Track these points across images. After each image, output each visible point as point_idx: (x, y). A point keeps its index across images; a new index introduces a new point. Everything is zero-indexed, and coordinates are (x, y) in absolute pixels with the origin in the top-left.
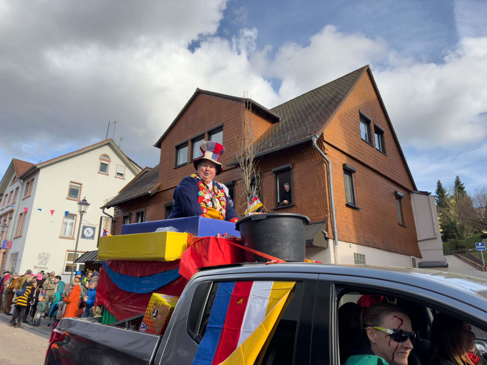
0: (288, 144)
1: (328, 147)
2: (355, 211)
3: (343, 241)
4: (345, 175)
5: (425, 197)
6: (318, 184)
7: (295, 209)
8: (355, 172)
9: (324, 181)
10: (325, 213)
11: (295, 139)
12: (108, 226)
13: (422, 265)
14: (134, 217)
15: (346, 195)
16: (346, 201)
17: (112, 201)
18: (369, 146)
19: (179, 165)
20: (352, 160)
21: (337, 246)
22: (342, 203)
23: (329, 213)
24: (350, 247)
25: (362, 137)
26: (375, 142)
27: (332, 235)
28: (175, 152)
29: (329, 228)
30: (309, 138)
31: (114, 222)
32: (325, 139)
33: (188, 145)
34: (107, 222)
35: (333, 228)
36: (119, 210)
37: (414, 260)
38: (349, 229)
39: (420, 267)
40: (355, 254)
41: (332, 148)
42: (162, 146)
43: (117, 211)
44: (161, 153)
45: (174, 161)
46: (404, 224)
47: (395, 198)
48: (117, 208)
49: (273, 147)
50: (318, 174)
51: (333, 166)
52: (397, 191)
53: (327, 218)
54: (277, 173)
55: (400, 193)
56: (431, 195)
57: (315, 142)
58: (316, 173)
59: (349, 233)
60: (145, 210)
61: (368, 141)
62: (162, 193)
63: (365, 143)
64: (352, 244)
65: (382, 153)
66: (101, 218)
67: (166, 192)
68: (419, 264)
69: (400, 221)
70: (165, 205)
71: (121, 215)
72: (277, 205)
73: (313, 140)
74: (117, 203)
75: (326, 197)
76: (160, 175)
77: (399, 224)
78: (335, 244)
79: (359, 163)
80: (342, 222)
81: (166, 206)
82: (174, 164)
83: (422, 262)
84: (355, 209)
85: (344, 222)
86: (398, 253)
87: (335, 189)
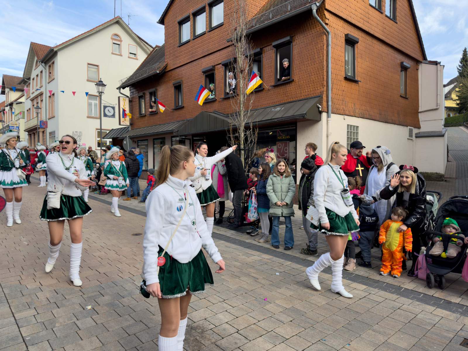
0: (288, 14)
1: (330, 16)
2: (354, 84)
3: (337, 114)
4: (347, 46)
5: (433, 67)
6: (316, 57)
7: (293, 84)
8: (358, 42)
9: (323, 54)
10: (321, 87)
11: (295, 8)
12: (125, 105)
13: (419, 135)
14: (148, 96)
15: (345, 67)
16: (346, 74)
17: (126, 81)
18: (377, 12)
19: (183, 43)
20: (357, 29)
21: (329, 119)
22: (340, 76)
23: (325, 88)
24: (344, 119)
25: (370, 3)
26: (385, 7)
27: (326, 108)
28: (178, 28)
29: (323, 102)
30: (309, 7)
31: (130, 101)
32: (327, 7)
33: (189, 21)
34: (124, 102)
35: (327, 102)
36: (134, 90)
37: (411, 131)
38: (344, 102)
39: (416, 137)
40: (348, 125)
41: (334, 17)
42: (165, 23)
43: (132, 91)
44: (165, 30)
45: (178, 38)
46: (406, 96)
47: (400, 69)
48: (132, 88)
49: (273, 18)
50: (317, 47)
51: (334, 37)
52: (403, 62)
53: (323, 92)
54: (277, 47)
55: (407, 63)
56: (441, 65)
57: (314, 11)
58: (315, 46)
59: (344, 106)
60: (157, 90)
61: (377, 7)
62: (170, 73)
63: (373, 9)
64: (346, 117)
65: (392, 20)
66: (119, 98)
67: (173, 72)
68: (416, 134)
69: (402, 92)
70: (173, 85)
71: (136, 95)
72: (277, 81)
73: (313, 9)
74: (131, 83)
75: (324, 71)
76: (166, 54)
77: (401, 96)
78: (328, 116)
79: (363, 32)
80: (338, 95)
81: (175, 85)
82: (178, 42)
83: (419, 133)
84: (354, 82)
85: (340, 96)
86: (395, 124)
87: (334, 61)
